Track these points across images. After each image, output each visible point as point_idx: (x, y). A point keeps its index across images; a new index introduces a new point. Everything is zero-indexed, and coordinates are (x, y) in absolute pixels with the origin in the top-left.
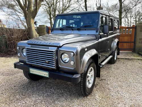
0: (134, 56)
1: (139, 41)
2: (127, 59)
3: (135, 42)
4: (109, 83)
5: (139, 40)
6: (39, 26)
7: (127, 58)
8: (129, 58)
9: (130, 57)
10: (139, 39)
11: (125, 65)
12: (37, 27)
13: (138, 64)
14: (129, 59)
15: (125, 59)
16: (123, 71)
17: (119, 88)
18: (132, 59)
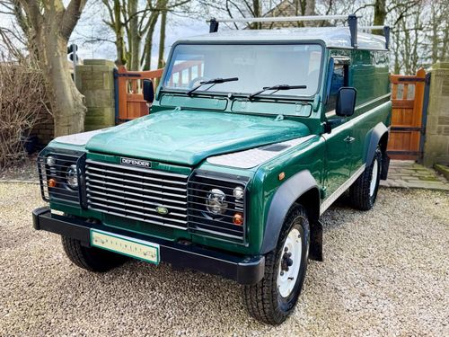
0: (420, 178)
1: (438, 126)
2: (396, 188)
3: (425, 129)
4: (335, 270)
5: (440, 123)
6: (86, 62)
7: (398, 185)
8: (404, 184)
9: (406, 181)
10: (440, 118)
11: (387, 209)
12: (77, 68)
13: (432, 207)
14: (402, 188)
15: (391, 187)
16: (382, 232)
17: (366, 287)
18: (413, 188)
